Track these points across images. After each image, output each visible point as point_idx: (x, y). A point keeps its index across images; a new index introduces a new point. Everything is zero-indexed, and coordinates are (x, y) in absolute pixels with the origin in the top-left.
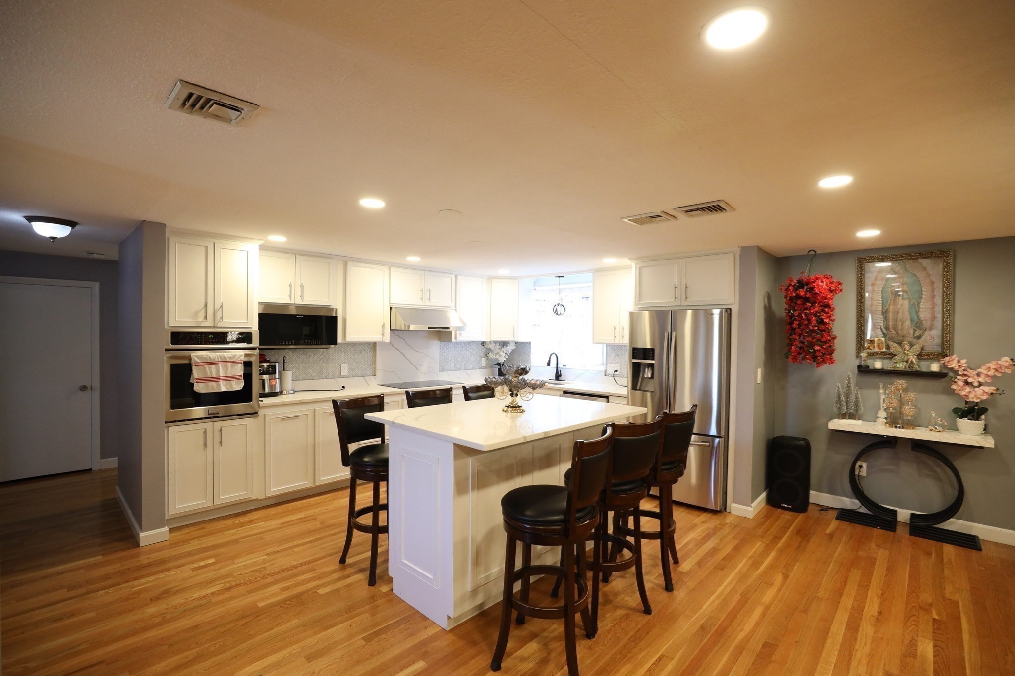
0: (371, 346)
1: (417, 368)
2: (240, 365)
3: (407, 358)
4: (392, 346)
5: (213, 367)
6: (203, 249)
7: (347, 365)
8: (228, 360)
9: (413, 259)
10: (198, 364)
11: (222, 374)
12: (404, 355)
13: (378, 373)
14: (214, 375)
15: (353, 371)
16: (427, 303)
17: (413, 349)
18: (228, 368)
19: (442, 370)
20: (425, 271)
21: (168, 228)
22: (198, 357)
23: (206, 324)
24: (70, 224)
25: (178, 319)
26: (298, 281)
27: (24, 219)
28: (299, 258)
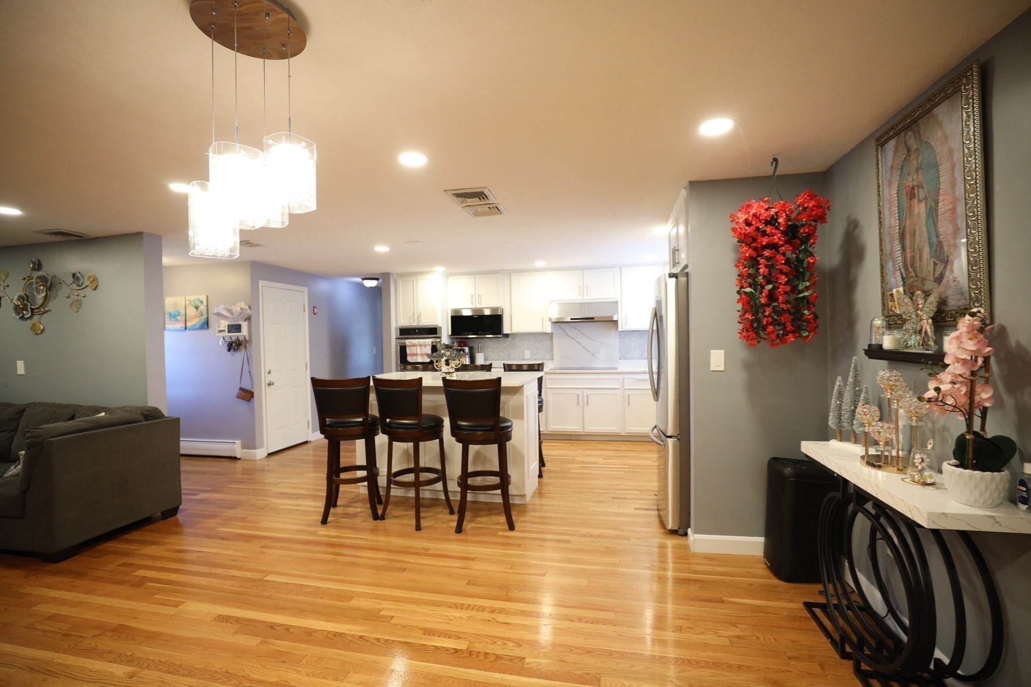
0: (550, 336)
1: (593, 355)
2: (428, 347)
3: (582, 346)
4: (568, 336)
5: (415, 347)
6: (412, 282)
7: (529, 351)
8: (422, 344)
9: (540, 264)
10: (409, 346)
11: (419, 352)
12: (580, 343)
13: (555, 358)
14: (415, 352)
15: (534, 355)
16: (586, 297)
17: (588, 338)
18: (422, 349)
19: (623, 357)
20: (583, 269)
21: (393, 274)
22: (408, 342)
23: (414, 324)
24: (377, 279)
25: (401, 322)
26: (477, 293)
27: (361, 280)
28: (476, 276)
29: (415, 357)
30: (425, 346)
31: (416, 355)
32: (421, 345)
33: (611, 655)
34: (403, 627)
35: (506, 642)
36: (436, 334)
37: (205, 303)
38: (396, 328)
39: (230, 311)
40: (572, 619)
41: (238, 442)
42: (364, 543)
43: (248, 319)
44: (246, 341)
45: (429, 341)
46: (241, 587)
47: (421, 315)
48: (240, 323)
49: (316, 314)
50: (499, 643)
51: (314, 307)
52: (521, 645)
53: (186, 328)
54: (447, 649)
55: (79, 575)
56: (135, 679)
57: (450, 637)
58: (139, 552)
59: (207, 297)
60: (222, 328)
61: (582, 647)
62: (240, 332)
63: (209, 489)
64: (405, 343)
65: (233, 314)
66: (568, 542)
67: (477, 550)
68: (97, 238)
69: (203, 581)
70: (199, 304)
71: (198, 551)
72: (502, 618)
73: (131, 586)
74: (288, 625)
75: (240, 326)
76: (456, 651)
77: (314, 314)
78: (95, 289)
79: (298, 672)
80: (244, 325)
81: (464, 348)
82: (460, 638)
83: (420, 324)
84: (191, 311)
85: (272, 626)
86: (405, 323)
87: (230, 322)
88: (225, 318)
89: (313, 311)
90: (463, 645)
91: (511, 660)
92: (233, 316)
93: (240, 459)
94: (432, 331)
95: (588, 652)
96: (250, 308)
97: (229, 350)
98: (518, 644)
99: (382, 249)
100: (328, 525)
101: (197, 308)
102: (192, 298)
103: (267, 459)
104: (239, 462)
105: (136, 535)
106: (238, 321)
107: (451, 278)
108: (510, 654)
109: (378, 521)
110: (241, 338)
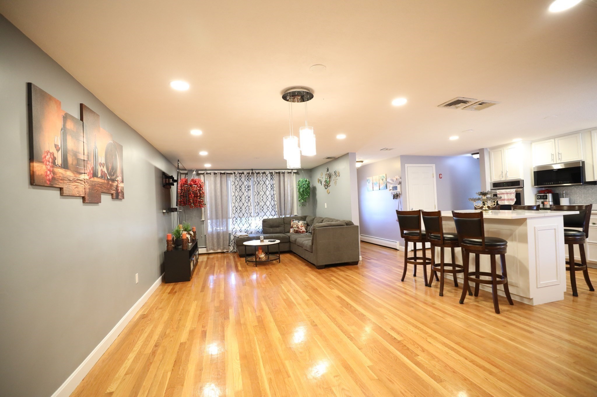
2: (513, 194)
5: (503, 195)
6: (500, 152)
10: (499, 194)
11: (506, 198)
18: (508, 196)
21: (486, 149)
22: (498, 191)
23: (503, 179)
24: (478, 153)
25: (494, 179)
26: (557, 151)
27: (471, 155)
28: (556, 140)
29: (503, 201)
30: (511, 193)
31: (504, 200)
32: (507, 193)
33: (465, 380)
34: (386, 323)
35: (419, 346)
36: (519, 185)
37: (385, 177)
38: (491, 183)
39: (393, 180)
40: (467, 358)
41: (398, 242)
42: (409, 292)
43: (400, 183)
44: (400, 194)
45: (513, 191)
46: (352, 291)
47: (508, 173)
48: (397, 185)
49: (441, 178)
50: (416, 346)
51: (440, 174)
52: (424, 352)
53: (379, 189)
54: (392, 336)
55: (320, 274)
56: (308, 301)
57: (399, 334)
58: (338, 273)
59: (386, 174)
60: (391, 189)
61: (453, 368)
62: (397, 190)
63: (376, 259)
64: (496, 192)
65: (394, 181)
66: (531, 332)
67: (458, 313)
68: (339, 157)
69: (344, 285)
70: (384, 178)
71: (352, 277)
72: (429, 340)
73: (327, 280)
74: (352, 306)
75: (396, 187)
76: (395, 338)
77: (440, 178)
78: (339, 176)
79: (341, 318)
80: (399, 186)
81: (548, 194)
82: (402, 336)
83: (508, 179)
84: (381, 181)
85: (348, 304)
86: (497, 179)
87: (393, 185)
88: (391, 184)
89: (440, 176)
90: (399, 338)
91: (412, 353)
92: (394, 183)
93: (399, 250)
94: (516, 184)
95: (454, 372)
96: (401, 178)
97: (394, 199)
98: (423, 350)
99: (454, 138)
100: (404, 282)
101: (383, 180)
102: (381, 176)
103: (411, 252)
104: (398, 251)
105: (341, 268)
106: (396, 185)
107: (533, 144)
108: (414, 351)
109: (427, 287)
110: (398, 193)
